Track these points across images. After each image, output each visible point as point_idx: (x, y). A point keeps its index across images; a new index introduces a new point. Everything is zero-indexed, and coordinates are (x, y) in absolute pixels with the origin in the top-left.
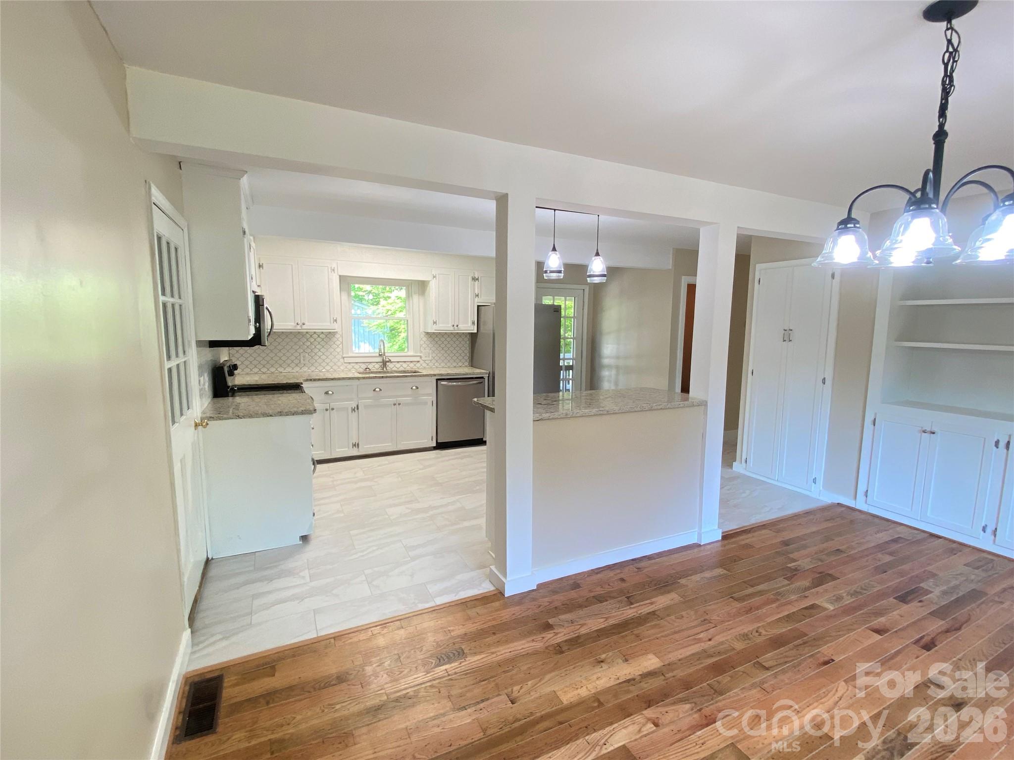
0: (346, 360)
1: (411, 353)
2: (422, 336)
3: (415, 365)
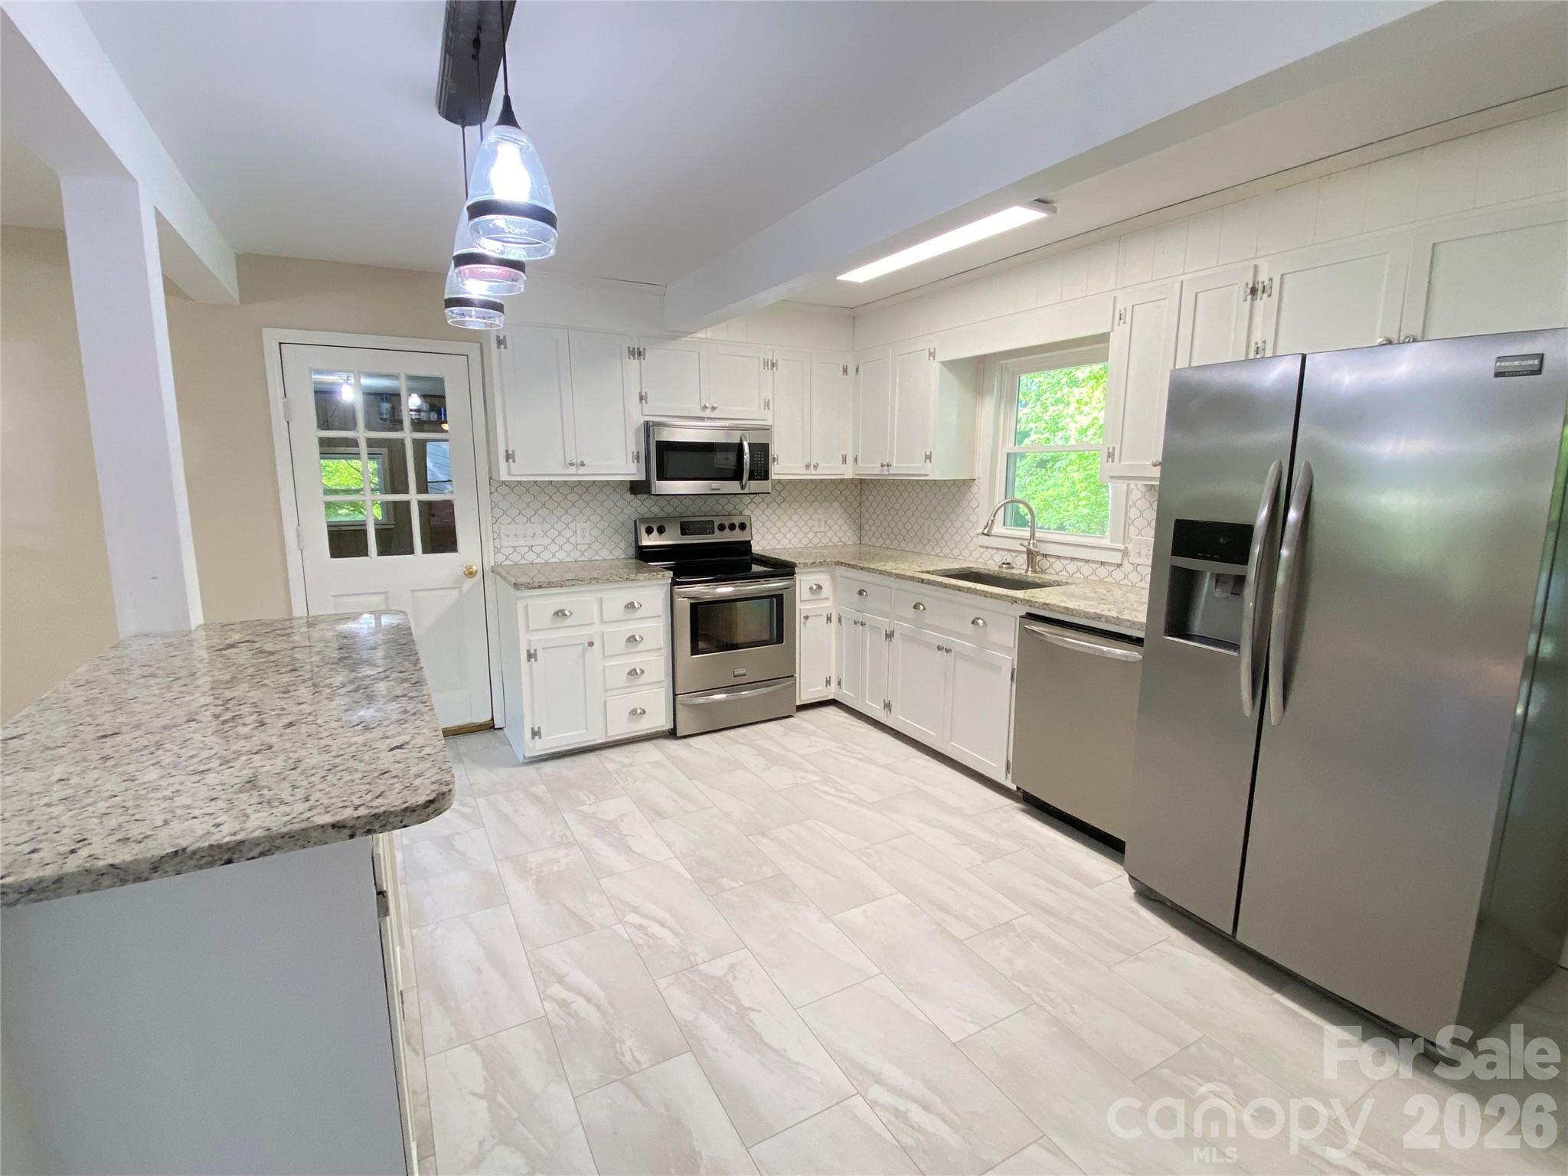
0: (981, 541)
1: (1106, 542)
2: (1136, 494)
3: (1110, 574)
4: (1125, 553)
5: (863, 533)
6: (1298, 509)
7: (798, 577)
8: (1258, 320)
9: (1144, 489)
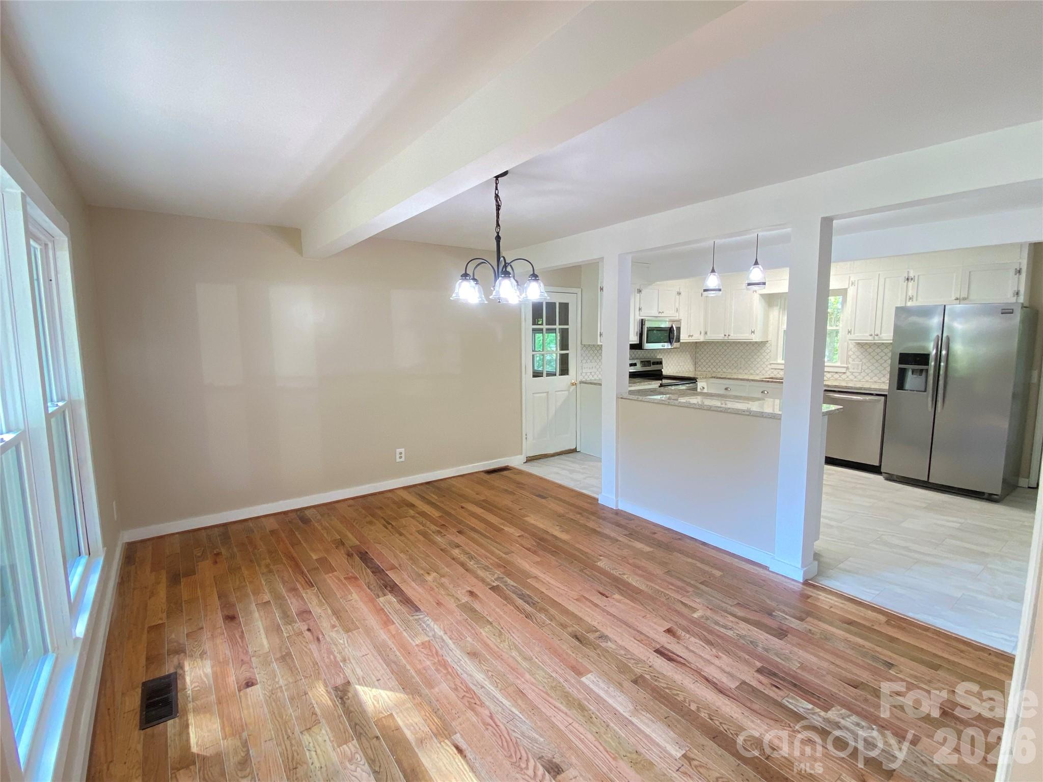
0: (773, 366)
1: (838, 364)
2: (851, 346)
3: (840, 376)
4: (847, 368)
5: (697, 366)
6: (946, 350)
7: (698, 383)
8: (910, 288)
9: (855, 344)
